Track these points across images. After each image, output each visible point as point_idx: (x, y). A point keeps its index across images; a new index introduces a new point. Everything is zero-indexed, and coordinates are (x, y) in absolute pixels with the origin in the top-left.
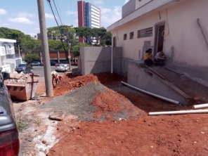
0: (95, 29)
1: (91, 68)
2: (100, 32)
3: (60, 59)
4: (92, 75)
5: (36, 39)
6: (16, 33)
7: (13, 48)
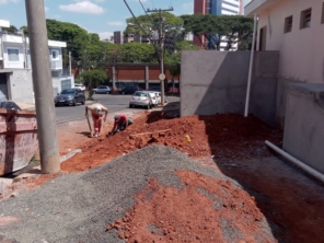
0: (226, 18)
1: (198, 102)
2: (237, 23)
3: (149, 81)
4: (196, 119)
5: (113, 42)
6: (70, 29)
7: (59, 58)
